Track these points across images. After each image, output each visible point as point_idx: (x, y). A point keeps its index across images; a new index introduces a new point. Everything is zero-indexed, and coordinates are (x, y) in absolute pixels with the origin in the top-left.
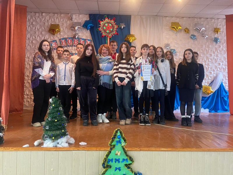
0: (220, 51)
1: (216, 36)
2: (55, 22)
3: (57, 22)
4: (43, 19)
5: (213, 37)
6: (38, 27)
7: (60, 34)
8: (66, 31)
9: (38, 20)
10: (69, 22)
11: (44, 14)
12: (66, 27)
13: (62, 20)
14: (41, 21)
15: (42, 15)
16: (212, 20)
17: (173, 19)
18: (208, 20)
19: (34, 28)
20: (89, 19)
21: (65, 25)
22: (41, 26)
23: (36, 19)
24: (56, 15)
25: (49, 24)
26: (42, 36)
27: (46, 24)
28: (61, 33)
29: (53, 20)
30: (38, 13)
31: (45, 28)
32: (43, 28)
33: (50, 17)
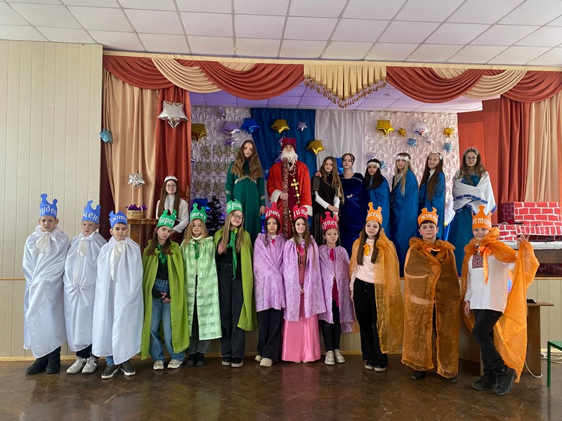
0: (454, 164)
1: (447, 140)
2: (197, 120)
3: (201, 121)
5: (443, 142)
7: (205, 139)
8: (215, 134)
10: (219, 120)
12: (214, 129)
13: (207, 117)
16: (441, 116)
17: (381, 114)
18: (435, 115)
20: (250, 116)
21: (213, 125)
24: (199, 109)
28: (208, 138)
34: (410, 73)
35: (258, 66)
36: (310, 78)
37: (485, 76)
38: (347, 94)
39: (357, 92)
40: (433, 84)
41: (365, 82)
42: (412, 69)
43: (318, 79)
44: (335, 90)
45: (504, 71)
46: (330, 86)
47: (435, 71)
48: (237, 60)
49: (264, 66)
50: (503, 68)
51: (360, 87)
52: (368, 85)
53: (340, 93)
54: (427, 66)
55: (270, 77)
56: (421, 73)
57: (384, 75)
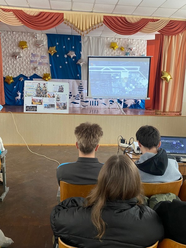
2: (23, 39)
3: (25, 39)
4: (14, 37)
6: (10, 42)
8: (32, 46)
9: (10, 37)
10: (34, 39)
11: (14, 33)
12: (32, 44)
13: (28, 38)
14: (12, 38)
15: (13, 33)
16: (141, 41)
17: (113, 39)
18: (139, 41)
19: (7, 44)
21: (31, 42)
22: (12, 42)
23: (8, 36)
24: (24, 34)
25: (19, 41)
26: (14, 50)
27: (17, 40)
28: (28, 49)
29: (21, 37)
30: (10, 31)
31: (15, 44)
32: (14, 44)
33: (19, 35)
34: (114, 19)
35: (41, 13)
36: (66, 20)
37: (150, 22)
38: (84, 29)
39: (89, 28)
40: (125, 25)
41: (93, 23)
42: (115, 17)
43: (71, 21)
44: (79, 27)
45: (159, 20)
46: (76, 25)
47: (127, 19)
48: (31, 9)
49: (44, 13)
50: (159, 19)
51: (90, 25)
52: (95, 25)
53: (81, 29)
54: (123, 16)
55: (47, 19)
56: (120, 20)
57: (102, 20)
